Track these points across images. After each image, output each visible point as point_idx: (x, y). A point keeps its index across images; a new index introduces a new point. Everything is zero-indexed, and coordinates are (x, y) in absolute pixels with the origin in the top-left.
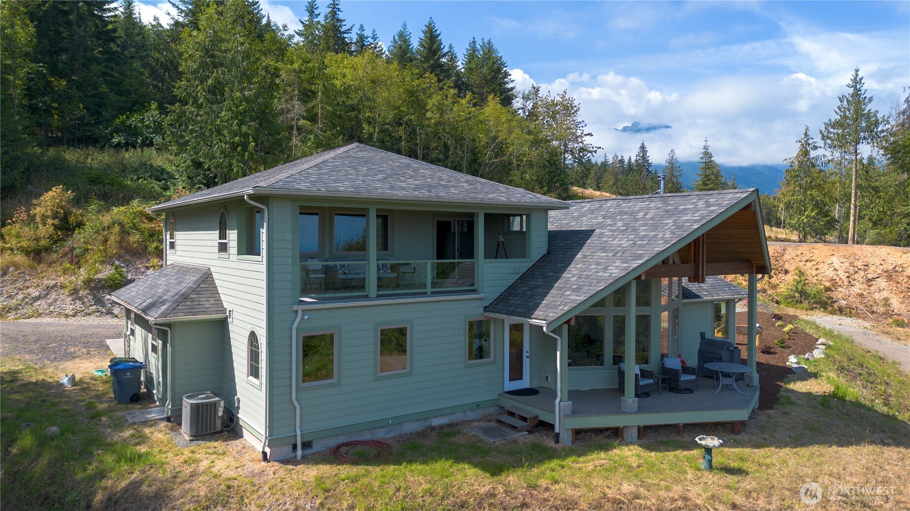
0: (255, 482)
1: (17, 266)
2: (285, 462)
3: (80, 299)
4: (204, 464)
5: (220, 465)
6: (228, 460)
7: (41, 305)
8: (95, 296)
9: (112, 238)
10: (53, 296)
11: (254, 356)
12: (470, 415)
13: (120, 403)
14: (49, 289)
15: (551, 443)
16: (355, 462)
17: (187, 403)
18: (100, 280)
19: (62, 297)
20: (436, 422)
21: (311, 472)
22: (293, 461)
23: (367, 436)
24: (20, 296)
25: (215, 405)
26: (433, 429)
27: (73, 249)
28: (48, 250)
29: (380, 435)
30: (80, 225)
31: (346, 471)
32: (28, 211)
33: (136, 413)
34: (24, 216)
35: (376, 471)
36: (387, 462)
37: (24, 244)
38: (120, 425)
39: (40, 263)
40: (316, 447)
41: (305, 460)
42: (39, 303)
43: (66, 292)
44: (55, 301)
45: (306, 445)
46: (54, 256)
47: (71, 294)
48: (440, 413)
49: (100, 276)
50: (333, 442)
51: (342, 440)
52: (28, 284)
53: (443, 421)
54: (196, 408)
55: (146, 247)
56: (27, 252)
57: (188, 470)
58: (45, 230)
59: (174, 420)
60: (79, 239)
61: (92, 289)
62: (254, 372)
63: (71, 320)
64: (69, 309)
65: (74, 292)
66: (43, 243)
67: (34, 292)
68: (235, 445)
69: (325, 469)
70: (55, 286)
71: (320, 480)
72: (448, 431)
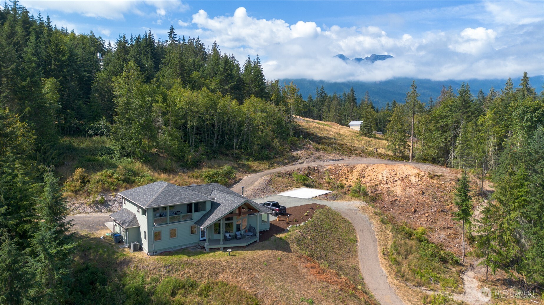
0: (146, 259)
1: (70, 197)
2: (151, 255)
3: (92, 207)
4: (136, 256)
5: (139, 256)
6: (141, 255)
7: (80, 209)
8: (96, 206)
9: (99, 186)
10: (83, 206)
11: (145, 235)
12: (191, 245)
13: (116, 243)
14: (82, 204)
15: (205, 251)
16: (165, 255)
17: (132, 244)
18: (97, 201)
19: (86, 207)
20: (183, 247)
21: (156, 257)
22: (153, 255)
23: (168, 250)
24: (73, 207)
25: (138, 244)
26: (182, 249)
27: (87, 190)
28: (79, 190)
29: (170, 250)
30: (89, 181)
31: (162, 257)
32: (72, 178)
33: (120, 246)
34: (71, 180)
35: (168, 257)
36: (171, 255)
37: (72, 189)
38: (119, 248)
39: (77, 195)
40: (157, 253)
41: (155, 255)
42: (79, 209)
43: (87, 205)
44: (84, 208)
45: (155, 252)
46: (81, 192)
47: (89, 206)
48: (184, 245)
49: (97, 199)
50: (161, 252)
51: (162, 251)
52: (75, 202)
53: (185, 247)
54: (134, 245)
55: (110, 188)
56: (72, 191)
57: (134, 257)
58: (78, 184)
59: (130, 247)
60: (89, 186)
61: (95, 204)
62: (145, 238)
63: (90, 215)
64: (89, 211)
65: (90, 205)
66: (77, 188)
67: (77, 205)
68: (142, 252)
69: (159, 257)
70: (83, 203)
71: (157, 258)
72: (184, 249)
